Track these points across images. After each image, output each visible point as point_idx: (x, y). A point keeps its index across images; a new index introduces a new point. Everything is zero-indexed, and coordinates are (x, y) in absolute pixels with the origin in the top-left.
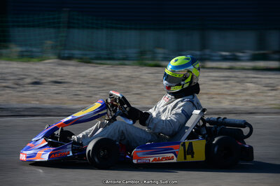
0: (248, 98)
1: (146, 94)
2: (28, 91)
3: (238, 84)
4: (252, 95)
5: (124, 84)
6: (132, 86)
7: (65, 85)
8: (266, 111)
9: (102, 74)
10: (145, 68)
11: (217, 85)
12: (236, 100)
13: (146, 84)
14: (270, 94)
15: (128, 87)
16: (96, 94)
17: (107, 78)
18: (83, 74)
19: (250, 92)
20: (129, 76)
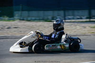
0: (76, 31)
1: (44, 31)
2: (5, 31)
3: (74, 27)
4: (77, 30)
5: (37, 28)
6: (40, 28)
7: (18, 28)
8: (80, 35)
9: (31, 24)
10: (46, 22)
11: (67, 27)
12: (72, 32)
13: (45, 27)
14: (83, 29)
15: (39, 28)
16: (27, 31)
17: (33, 26)
18: (25, 25)
19: (77, 29)
20: (40, 25)
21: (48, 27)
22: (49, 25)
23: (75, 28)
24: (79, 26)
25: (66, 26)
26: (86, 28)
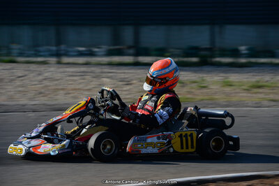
21: (12, 80)
22: (13, 72)
23: (98, 83)
24: (108, 77)
25: (68, 78)
26: (131, 84)
